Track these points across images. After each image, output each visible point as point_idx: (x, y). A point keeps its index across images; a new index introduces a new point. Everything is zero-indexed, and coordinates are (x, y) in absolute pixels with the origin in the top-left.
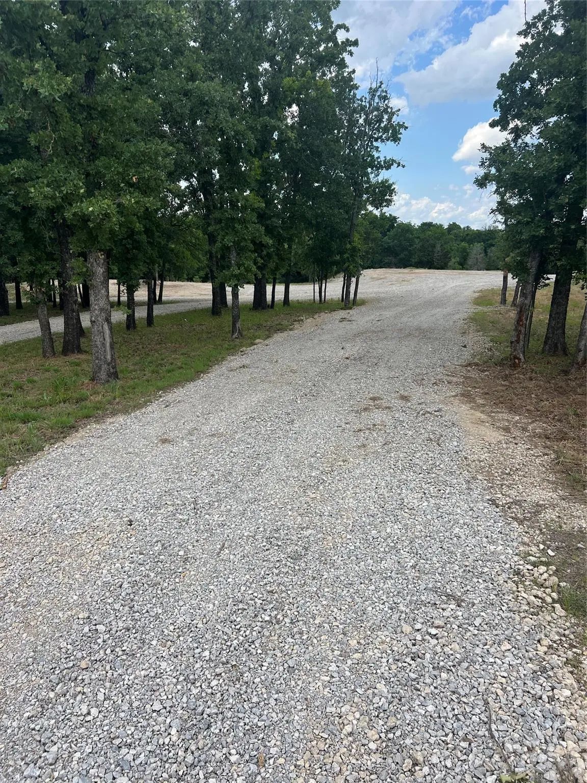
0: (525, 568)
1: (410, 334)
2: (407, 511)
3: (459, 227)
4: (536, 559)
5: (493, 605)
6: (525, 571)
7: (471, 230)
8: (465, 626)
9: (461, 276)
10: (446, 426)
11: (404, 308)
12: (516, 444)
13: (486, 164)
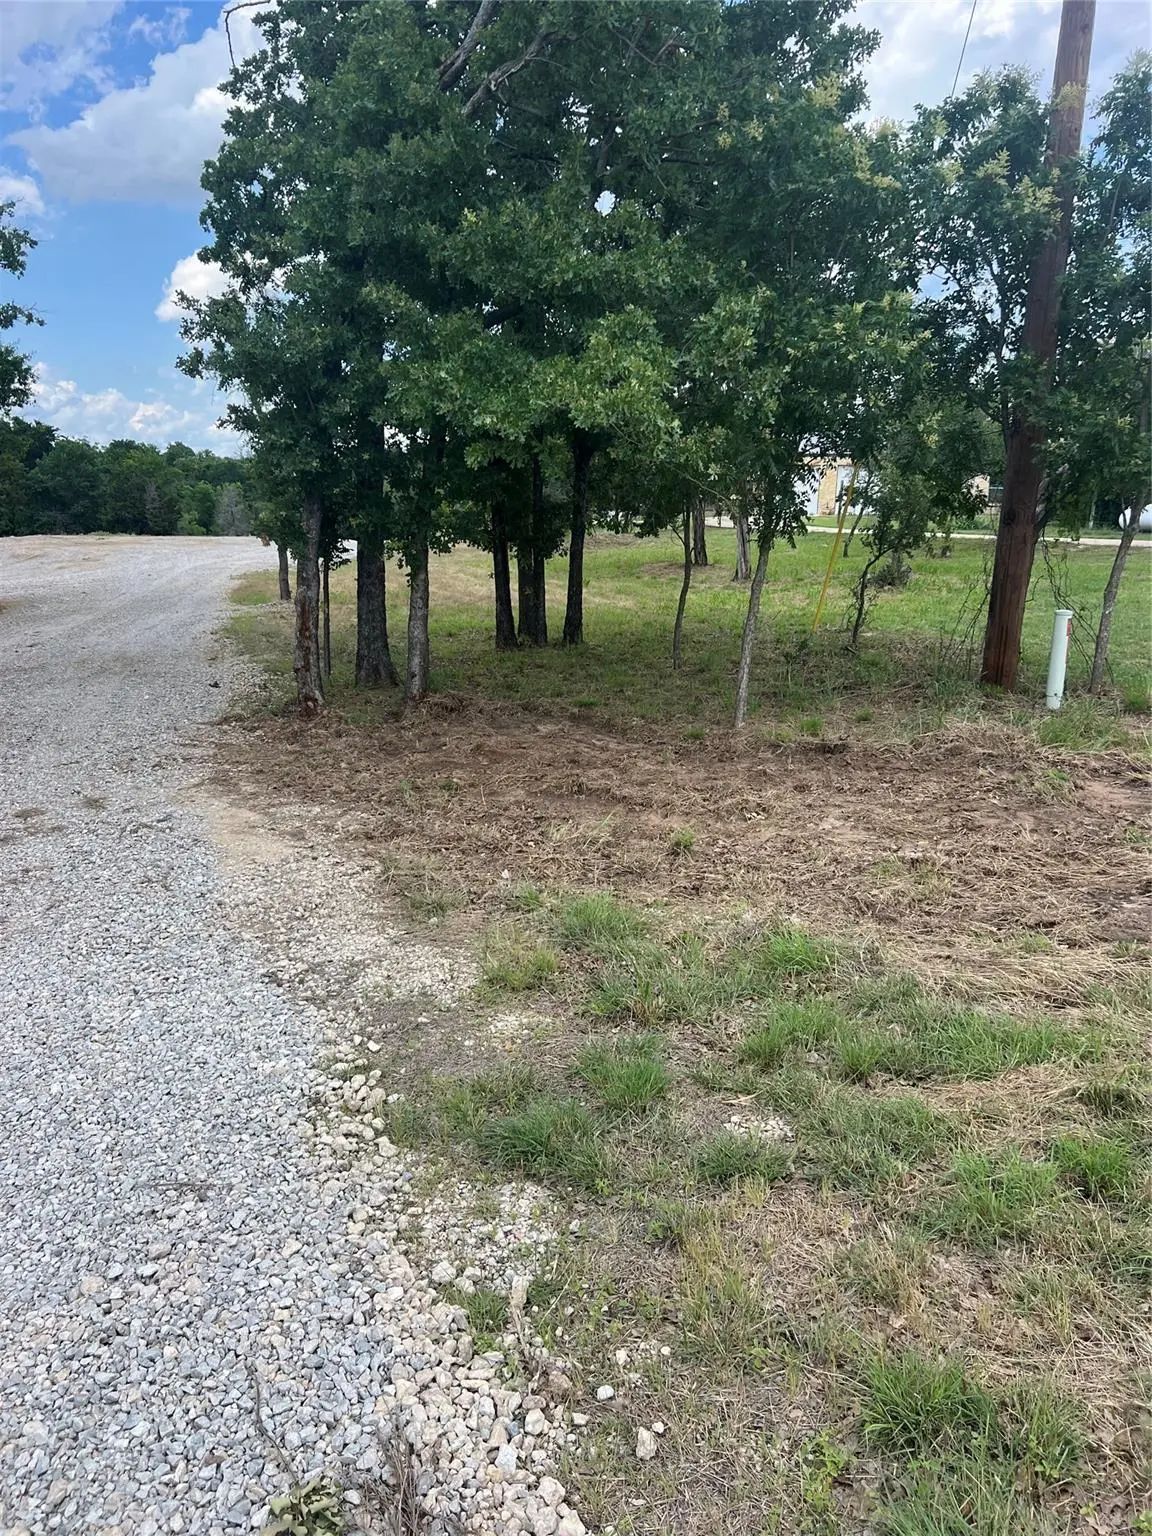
0: (326, 1087)
1: (103, 670)
2: (96, 1037)
3: (189, 452)
4: (346, 1065)
5: (270, 1176)
6: (328, 1093)
7: (214, 458)
8: (212, 1237)
9: (205, 548)
10: (182, 847)
11: (90, 617)
12: (315, 859)
13: (193, 332)
